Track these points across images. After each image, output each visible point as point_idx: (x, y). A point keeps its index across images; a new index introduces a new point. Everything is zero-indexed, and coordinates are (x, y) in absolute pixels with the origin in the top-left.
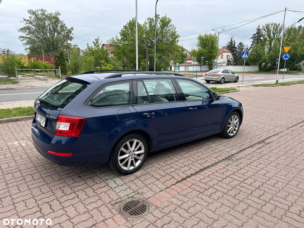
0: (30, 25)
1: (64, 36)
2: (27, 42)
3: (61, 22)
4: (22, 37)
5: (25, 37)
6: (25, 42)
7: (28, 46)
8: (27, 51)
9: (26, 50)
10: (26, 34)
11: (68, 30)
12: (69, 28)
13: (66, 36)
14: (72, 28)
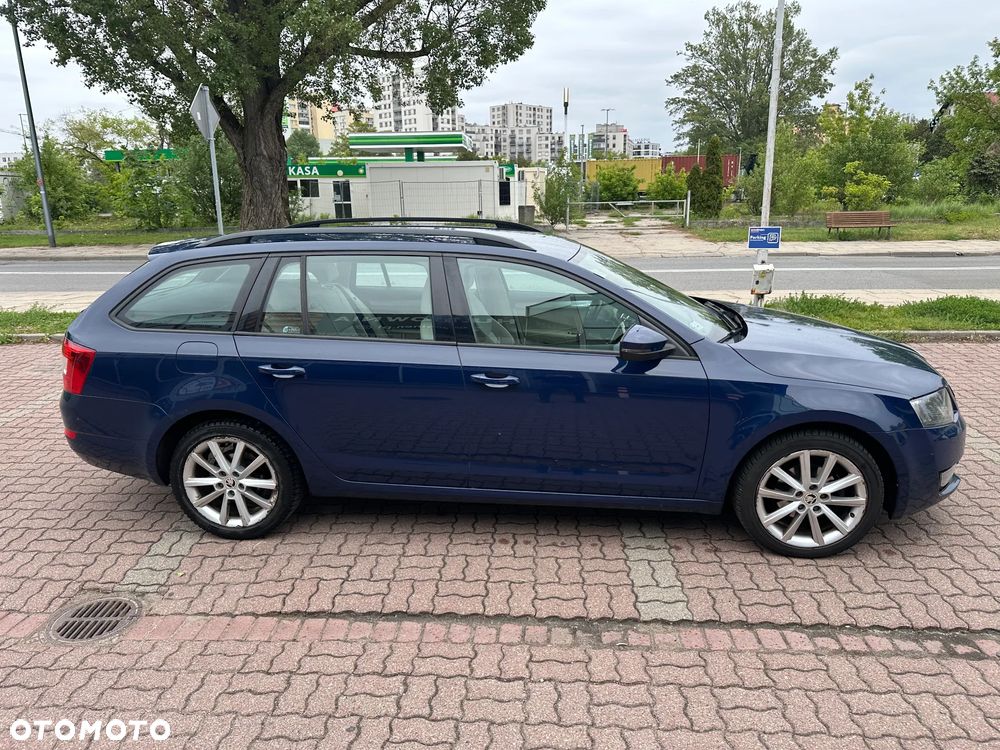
0: (701, 62)
1: (802, 82)
2: (685, 116)
3: (798, 33)
4: (674, 101)
5: (683, 100)
6: (680, 115)
7: (688, 127)
8: (681, 142)
9: (678, 138)
10: (687, 92)
11: (819, 60)
12: (822, 52)
13: (807, 83)
14: (833, 52)
